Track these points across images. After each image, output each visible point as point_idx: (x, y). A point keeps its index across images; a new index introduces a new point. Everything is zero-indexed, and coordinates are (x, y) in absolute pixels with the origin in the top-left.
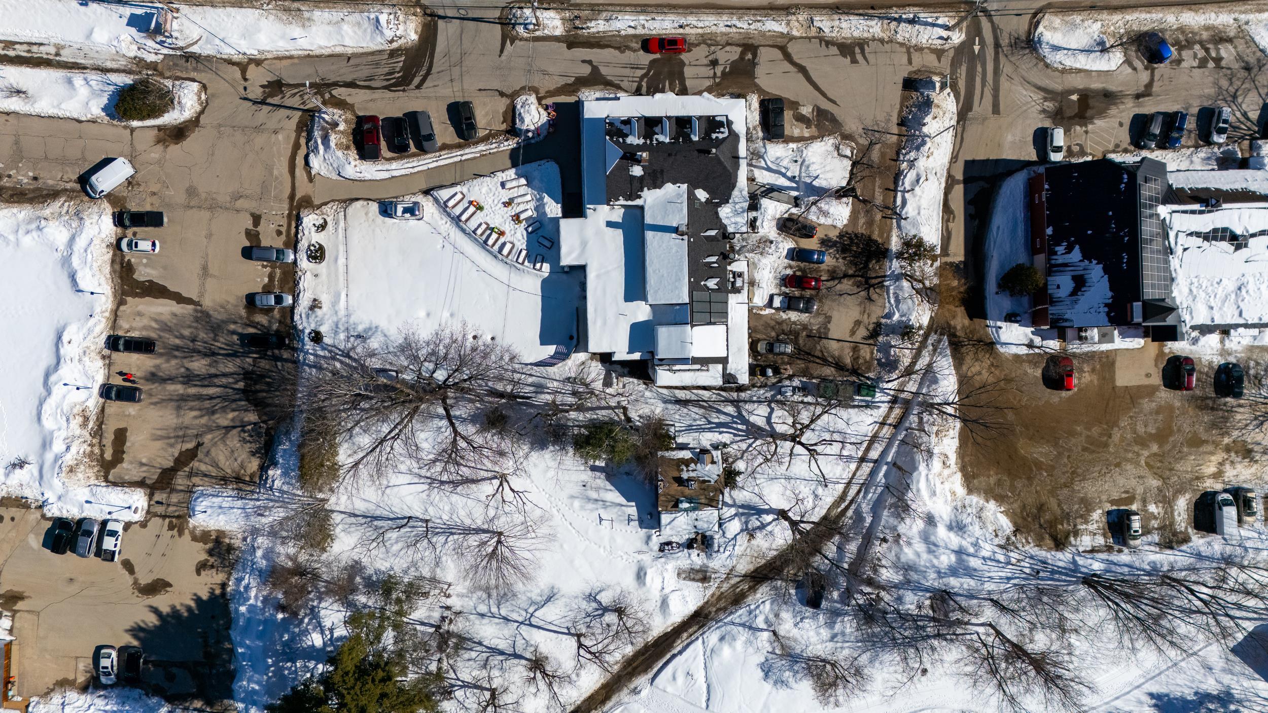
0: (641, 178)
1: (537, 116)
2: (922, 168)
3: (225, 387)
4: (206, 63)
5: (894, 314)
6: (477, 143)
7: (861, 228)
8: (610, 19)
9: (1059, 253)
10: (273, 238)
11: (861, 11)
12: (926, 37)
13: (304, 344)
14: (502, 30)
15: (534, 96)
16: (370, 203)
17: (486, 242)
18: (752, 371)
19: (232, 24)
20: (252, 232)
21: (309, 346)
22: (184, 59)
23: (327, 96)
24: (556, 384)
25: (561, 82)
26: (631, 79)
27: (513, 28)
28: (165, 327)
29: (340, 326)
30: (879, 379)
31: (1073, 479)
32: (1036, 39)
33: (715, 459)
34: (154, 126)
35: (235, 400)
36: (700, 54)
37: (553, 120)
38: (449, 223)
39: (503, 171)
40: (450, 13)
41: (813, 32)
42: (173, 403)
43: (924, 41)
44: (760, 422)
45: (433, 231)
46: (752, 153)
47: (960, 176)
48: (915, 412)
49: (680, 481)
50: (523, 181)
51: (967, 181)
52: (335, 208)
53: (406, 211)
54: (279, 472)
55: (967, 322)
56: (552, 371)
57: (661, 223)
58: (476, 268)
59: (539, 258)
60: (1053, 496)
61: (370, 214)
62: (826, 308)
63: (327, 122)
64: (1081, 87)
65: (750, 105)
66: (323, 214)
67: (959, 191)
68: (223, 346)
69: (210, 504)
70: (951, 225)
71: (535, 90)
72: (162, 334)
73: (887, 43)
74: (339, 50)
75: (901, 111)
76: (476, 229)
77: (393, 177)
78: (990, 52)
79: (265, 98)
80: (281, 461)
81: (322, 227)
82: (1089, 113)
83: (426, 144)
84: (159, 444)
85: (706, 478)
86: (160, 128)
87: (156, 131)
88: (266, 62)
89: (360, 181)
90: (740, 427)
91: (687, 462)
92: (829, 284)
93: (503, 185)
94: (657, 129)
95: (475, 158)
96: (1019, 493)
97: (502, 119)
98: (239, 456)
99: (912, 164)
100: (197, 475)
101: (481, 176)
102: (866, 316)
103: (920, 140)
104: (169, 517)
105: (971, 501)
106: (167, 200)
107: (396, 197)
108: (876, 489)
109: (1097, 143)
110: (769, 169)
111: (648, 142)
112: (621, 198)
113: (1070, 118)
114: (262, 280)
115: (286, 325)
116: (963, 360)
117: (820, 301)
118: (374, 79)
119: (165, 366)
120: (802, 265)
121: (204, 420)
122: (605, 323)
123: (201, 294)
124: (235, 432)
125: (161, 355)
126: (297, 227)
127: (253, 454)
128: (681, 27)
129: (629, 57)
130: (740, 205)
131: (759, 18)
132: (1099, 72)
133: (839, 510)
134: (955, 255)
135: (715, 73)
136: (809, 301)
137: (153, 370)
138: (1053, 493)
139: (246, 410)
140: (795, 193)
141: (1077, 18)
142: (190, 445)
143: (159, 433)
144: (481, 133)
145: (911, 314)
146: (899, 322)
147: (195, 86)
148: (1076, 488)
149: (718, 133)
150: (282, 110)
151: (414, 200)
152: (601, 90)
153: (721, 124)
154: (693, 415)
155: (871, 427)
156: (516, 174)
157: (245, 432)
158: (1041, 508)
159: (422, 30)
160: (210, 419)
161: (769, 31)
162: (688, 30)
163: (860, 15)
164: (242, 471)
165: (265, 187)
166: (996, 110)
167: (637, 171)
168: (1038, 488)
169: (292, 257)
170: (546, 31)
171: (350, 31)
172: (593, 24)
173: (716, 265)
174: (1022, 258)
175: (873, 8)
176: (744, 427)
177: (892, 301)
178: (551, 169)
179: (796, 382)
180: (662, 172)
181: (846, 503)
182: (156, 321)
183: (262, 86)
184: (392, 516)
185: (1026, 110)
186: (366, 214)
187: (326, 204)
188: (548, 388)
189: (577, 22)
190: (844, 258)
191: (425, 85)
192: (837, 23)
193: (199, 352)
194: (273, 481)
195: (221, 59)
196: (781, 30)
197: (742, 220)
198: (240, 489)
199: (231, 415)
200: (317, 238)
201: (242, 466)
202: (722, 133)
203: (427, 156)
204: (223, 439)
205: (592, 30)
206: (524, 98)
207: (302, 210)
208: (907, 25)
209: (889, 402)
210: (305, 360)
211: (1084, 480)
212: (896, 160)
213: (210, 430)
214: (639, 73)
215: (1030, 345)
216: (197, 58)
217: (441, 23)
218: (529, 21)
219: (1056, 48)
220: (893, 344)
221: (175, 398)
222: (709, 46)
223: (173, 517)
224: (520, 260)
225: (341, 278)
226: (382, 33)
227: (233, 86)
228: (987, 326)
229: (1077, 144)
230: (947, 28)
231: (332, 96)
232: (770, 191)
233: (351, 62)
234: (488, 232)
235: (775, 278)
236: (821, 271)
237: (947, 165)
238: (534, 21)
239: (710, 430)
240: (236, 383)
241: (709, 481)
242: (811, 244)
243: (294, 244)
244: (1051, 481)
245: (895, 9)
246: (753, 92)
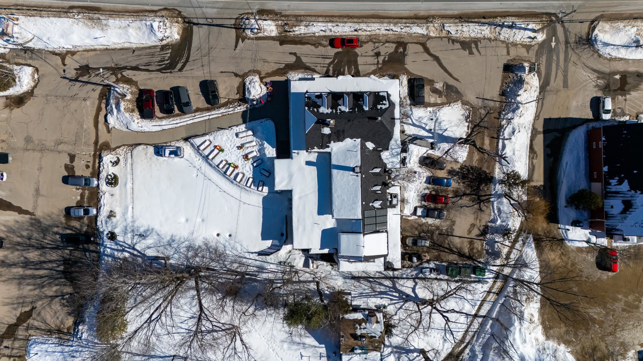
0: (329, 135)
1: (260, 90)
2: (516, 124)
3: (51, 269)
4: (38, 54)
5: (497, 220)
6: (219, 107)
7: (475, 163)
8: (309, 25)
9: (612, 184)
10: (83, 170)
11: (476, 20)
12: (520, 37)
13: (103, 242)
14: (236, 32)
15: (258, 76)
16: (149, 147)
17: (225, 173)
18: (403, 258)
19: (54, 28)
20: (69, 166)
21: (108, 243)
22: (23, 52)
23: (119, 76)
24: (272, 266)
25: (276, 67)
26: (322, 65)
27: (244, 31)
28: (11, 230)
29: (128, 229)
30: (487, 263)
31: (615, 330)
32: (593, 38)
33: (379, 320)
34: (3, 96)
35: (57, 278)
36: (368, 48)
37: (270, 92)
38: (201, 160)
39: (237, 126)
40: (201, 21)
41: (444, 34)
42: (16, 281)
43: (518, 40)
44: (409, 292)
45: (191, 165)
46: (402, 114)
47: (541, 129)
48: (511, 285)
49: (355, 337)
50: (250, 133)
51: (546, 132)
52: (125, 150)
53: (171, 153)
54: (86, 327)
55: (545, 225)
56: (270, 258)
57: (343, 165)
58: (219, 189)
59: (261, 183)
60: (603, 341)
61: (148, 155)
62: (452, 216)
63: (119, 94)
64: (622, 70)
65: (402, 83)
66: (117, 154)
67: (540, 138)
68: (49, 242)
69: (39, 349)
70: (535, 161)
71: (258, 72)
72: (8, 235)
73: (493, 40)
74: (127, 45)
75: (502, 85)
76: (219, 164)
77: (163, 130)
78: (562, 47)
79: (78, 77)
80: (87, 320)
81: (116, 163)
82: (627, 87)
83: (185, 108)
84: (7, 308)
85: (373, 335)
86: (7, 97)
87: (5, 100)
88: (78, 53)
89: (142, 132)
90: (394, 294)
91: (360, 322)
92: (454, 200)
93: (237, 135)
94: (340, 102)
95: (218, 117)
96: (580, 339)
97: (236, 91)
98: (60, 315)
99: (509, 121)
100: (32, 328)
101: (223, 129)
102: (478, 221)
103: (515, 106)
104: (13, 356)
105: (549, 345)
106: (12, 145)
107: (166, 143)
108: (485, 336)
109: (633, 107)
110: (414, 125)
111: (334, 111)
112: (315, 147)
113: (615, 91)
114: (76, 198)
115: (92, 228)
116: (543, 250)
117: (448, 211)
118: (151, 65)
119: (11, 256)
120: (436, 187)
121: (36, 292)
122: (304, 229)
123: (35, 208)
124: (57, 299)
125: (8, 248)
126: (99, 163)
127: (69, 314)
128: (356, 30)
129: (321, 50)
130: (396, 150)
131: (408, 25)
132: (634, 60)
133: (460, 348)
134: (537, 181)
135: (378, 61)
136: (440, 211)
137: (3, 259)
138: (602, 339)
139: (65, 285)
140: (431, 141)
141: (621, 25)
142: (27, 309)
143: (7, 301)
144: (222, 101)
145: (509, 221)
146: (500, 225)
147: (29, 70)
148: (618, 336)
149: (382, 104)
150: (89, 85)
151: (177, 145)
152: (303, 73)
153: (383, 98)
154: (363, 286)
155: (481, 295)
156: (246, 128)
157: (64, 299)
158: (595, 349)
159: (183, 33)
160: (40, 291)
161: (415, 33)
162: (360, 33)
163: (476, 22)
164: (62, 326)
165: (78, 136)
166: (565, 84)
167: (326, 131)
168: (593, 336)
169: (96, 182)
170: (265, 33)
171: (134, 33)
172: (297, 29)
173: (380, 192)
174: (583, 185)
175: (484, 18)
176: (397, 295)
177: (496, 212)
178: (269, 125)
179: (432, 265)
180: (343, 131)
181: (465, 344)
182: (5, 226)
183: (76, 69)
184: (162, 355)
185: (585, 85)
186: (146, 154)
187: (119, 147)
188: (267, 269)
189: (286, 28)
190: (464, 183)
191: (185, 69)
192: (460, 28)
193: (33, 246)
194: (82, 333)
195: (48, 51)
196: (423, 33)
197: (397, 160)
198: (60, 338)
199: (54, 289)
200: (113, 170)
201: (62, 322)
202: (385, 104)
203: (186, 116)
204: (49, 304)
205: (296, 33)
206: (250, 78)
207: (103, 151)
208: (507, 29)
209: (493, 278)
210: (104, 251)
211: (623, 330)
212: (498, 119)
213: (41, 298)
214: (328, 61)
215: (588, 242)
216: (32, 50)
217: (195, 28)
218: (254, 27)
219: (606, 45)
220: (497, 240)
221: (17, 277)
222: (374, 43)
223: (16, 357)
224: (248, 185)
225: (129, 197)
226: (155, 34)
227: (56, 69)
228: (559, 228)
229: (619, 108)
230: (534, 31)
231: (123, 76)
232: (415, 139)
233: (136, 53)
234: (227, 166)
235: (418, 195)
236: (448, 191)
237: (532, 121)
238: (257, 27)
239: (375, 296)
240: (58, 267)
241: (375, 337)
242: (441, 174)
243: (97, 174)
244: (601, 331)
245: (499, 18)
246: (404, 74)
